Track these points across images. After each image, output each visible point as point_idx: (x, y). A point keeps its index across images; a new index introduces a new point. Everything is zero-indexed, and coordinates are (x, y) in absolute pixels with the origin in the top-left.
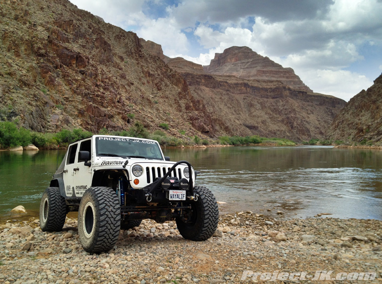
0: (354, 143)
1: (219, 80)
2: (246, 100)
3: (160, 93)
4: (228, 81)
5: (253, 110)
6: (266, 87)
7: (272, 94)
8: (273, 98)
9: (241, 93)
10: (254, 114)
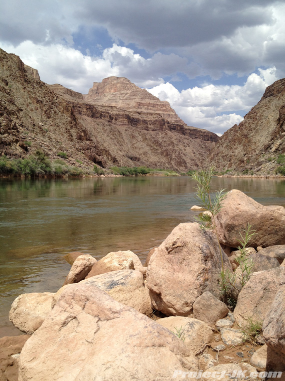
0: (236, 173)
1: (101, 110)
2: (127, 132)
3: (50, 121)
4: (109, 112)
5: (134, 141)
6: (146, 119)
7: (152, 126)
8: (153, 130)
9: (123, 125)
10: (135, 145)
